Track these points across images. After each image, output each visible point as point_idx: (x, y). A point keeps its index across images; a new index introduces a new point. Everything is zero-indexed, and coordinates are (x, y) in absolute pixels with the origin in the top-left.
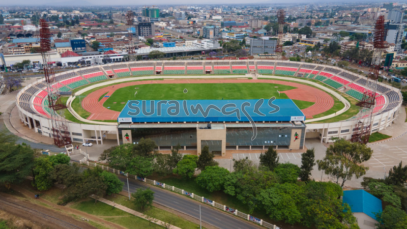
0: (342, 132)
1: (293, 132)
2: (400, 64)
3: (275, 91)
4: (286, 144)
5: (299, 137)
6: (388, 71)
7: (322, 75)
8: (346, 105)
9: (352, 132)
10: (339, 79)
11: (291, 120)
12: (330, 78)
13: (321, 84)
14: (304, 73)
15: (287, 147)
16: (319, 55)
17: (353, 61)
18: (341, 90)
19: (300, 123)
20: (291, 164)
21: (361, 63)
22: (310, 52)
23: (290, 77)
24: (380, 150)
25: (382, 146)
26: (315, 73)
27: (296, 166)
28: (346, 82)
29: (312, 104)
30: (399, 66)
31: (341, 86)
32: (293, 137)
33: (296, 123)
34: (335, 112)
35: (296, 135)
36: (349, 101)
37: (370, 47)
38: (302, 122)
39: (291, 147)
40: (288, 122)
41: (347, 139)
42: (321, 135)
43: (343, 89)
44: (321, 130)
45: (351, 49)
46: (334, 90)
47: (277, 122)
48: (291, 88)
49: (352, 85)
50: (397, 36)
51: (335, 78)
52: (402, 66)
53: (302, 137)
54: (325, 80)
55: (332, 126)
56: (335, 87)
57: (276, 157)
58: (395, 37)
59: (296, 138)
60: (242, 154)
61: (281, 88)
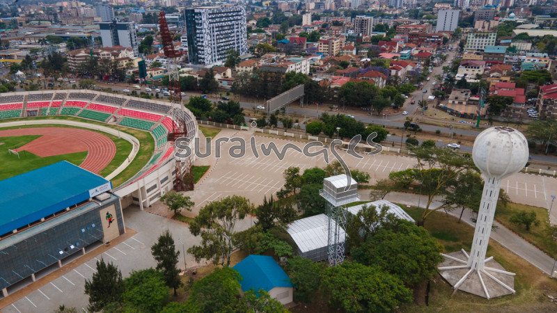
0: (162, 182)
1: (103, 214)
2: (153, 72)
3: (5, 153)
4: (96, 238)
6: (145, 83)
7: (71, 106)
8: (133, 143)
9: (172, 178)
10: (100, 107)
11: (91, 196)
12: (85, 108)
13: (75, 119)
14: (38, 109)
15: (99, 242)
16: (39, 75)
17: (96, 77)
18: (111, 121)
19: (107, 195)
21: (107, 78)
22: (19, 73)
23: (15, 120)
24: (212, 188)
25: (211, 181)
26: (55, 105)
28: (113, 110)
29: (84, 154)
31: (107, 116)
33: (102, 197)
34: (127, 156)
35: (109, 216)
36: (132, 135)
37: (108, 55)
38: (108, 192)
40: (87, 201)
41: (169, 189)
42: (137, 199)
44: (136, 192)
46: (101, 124)
47: (68, 209)
49: (122, 112)
50: (131, 38)
51: (91, 106)
52: (156, 75)
53: (118, 215)
54: (79, 112)
55: (149, 180)
56: (102, 120)
59: (110, 222)
61: (14, 143)
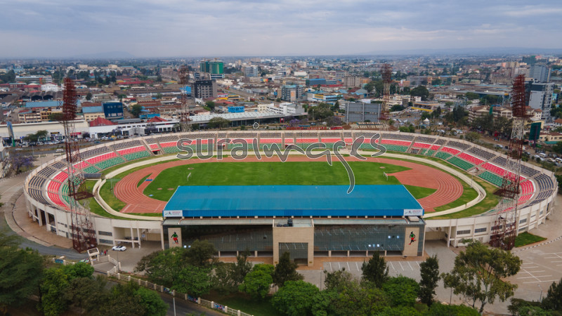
0: (476, 231)
1: (408, 231)
2: (551, 136)
3: (381, 174)
4: (398, 248)
5: (417, 238)
6: (534, 146)
7: (444, 152)
8: (479, 193)
9: (490, 232)
10: (468, 157)
11: (405, 214)
12: (456, 156)
13: (444, 163)
14: (420, 149)
15: (400, 252)
16: (440, 124)
17: (487, 133)
18: (472, 172)
19: (417, 219)
20: (405, 278)
21: (497, 135)
22: (427, 120)
23: (401, 154)
24: (531, 258)
25: (535, 252)
26: (435, 148)
27: (412, 281)
28: (478, 162)
29: (432, 191)
30: (550, 140)
31: (471, 166)
32: (408, 239)
33: (411, 219)
34: (466, 203)
35: (412, 235)
36: (484, 188)
37: (509, 113)
38: (419, 217)
39: (405, 253)
40: (400, 217)
41: (484, 241)
42: (447, 236)
43: (475, 170)
44: (447, 228)
45: (482, 116)
46: (462, 172)
47: (385, 217)
48: (402, 169)
49: (487, 166)
50: (544, 99)
51: (463, 155)
52: (553, 140)
53: (421, 238)
54: (450, 158)
55: (463, 223)
56: (464, 168)
57: (384, 268)
58: (542, 101)
59: (412, 241)
60: (336, 263)
61: (389, 169)
